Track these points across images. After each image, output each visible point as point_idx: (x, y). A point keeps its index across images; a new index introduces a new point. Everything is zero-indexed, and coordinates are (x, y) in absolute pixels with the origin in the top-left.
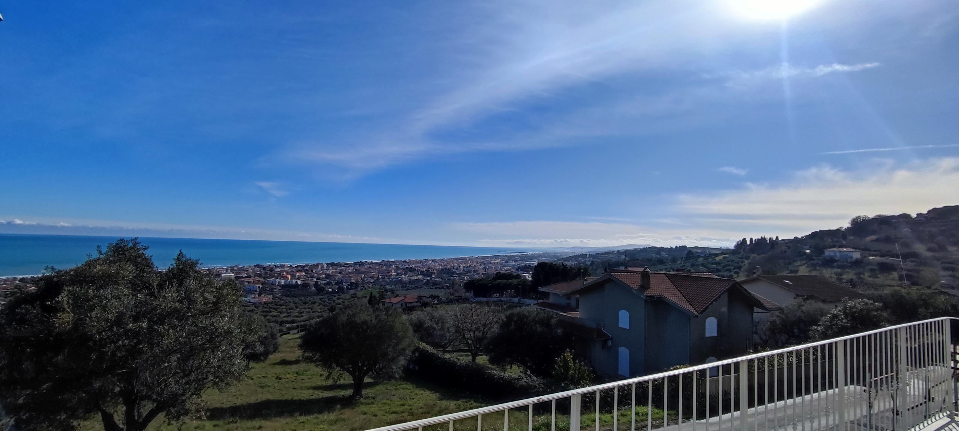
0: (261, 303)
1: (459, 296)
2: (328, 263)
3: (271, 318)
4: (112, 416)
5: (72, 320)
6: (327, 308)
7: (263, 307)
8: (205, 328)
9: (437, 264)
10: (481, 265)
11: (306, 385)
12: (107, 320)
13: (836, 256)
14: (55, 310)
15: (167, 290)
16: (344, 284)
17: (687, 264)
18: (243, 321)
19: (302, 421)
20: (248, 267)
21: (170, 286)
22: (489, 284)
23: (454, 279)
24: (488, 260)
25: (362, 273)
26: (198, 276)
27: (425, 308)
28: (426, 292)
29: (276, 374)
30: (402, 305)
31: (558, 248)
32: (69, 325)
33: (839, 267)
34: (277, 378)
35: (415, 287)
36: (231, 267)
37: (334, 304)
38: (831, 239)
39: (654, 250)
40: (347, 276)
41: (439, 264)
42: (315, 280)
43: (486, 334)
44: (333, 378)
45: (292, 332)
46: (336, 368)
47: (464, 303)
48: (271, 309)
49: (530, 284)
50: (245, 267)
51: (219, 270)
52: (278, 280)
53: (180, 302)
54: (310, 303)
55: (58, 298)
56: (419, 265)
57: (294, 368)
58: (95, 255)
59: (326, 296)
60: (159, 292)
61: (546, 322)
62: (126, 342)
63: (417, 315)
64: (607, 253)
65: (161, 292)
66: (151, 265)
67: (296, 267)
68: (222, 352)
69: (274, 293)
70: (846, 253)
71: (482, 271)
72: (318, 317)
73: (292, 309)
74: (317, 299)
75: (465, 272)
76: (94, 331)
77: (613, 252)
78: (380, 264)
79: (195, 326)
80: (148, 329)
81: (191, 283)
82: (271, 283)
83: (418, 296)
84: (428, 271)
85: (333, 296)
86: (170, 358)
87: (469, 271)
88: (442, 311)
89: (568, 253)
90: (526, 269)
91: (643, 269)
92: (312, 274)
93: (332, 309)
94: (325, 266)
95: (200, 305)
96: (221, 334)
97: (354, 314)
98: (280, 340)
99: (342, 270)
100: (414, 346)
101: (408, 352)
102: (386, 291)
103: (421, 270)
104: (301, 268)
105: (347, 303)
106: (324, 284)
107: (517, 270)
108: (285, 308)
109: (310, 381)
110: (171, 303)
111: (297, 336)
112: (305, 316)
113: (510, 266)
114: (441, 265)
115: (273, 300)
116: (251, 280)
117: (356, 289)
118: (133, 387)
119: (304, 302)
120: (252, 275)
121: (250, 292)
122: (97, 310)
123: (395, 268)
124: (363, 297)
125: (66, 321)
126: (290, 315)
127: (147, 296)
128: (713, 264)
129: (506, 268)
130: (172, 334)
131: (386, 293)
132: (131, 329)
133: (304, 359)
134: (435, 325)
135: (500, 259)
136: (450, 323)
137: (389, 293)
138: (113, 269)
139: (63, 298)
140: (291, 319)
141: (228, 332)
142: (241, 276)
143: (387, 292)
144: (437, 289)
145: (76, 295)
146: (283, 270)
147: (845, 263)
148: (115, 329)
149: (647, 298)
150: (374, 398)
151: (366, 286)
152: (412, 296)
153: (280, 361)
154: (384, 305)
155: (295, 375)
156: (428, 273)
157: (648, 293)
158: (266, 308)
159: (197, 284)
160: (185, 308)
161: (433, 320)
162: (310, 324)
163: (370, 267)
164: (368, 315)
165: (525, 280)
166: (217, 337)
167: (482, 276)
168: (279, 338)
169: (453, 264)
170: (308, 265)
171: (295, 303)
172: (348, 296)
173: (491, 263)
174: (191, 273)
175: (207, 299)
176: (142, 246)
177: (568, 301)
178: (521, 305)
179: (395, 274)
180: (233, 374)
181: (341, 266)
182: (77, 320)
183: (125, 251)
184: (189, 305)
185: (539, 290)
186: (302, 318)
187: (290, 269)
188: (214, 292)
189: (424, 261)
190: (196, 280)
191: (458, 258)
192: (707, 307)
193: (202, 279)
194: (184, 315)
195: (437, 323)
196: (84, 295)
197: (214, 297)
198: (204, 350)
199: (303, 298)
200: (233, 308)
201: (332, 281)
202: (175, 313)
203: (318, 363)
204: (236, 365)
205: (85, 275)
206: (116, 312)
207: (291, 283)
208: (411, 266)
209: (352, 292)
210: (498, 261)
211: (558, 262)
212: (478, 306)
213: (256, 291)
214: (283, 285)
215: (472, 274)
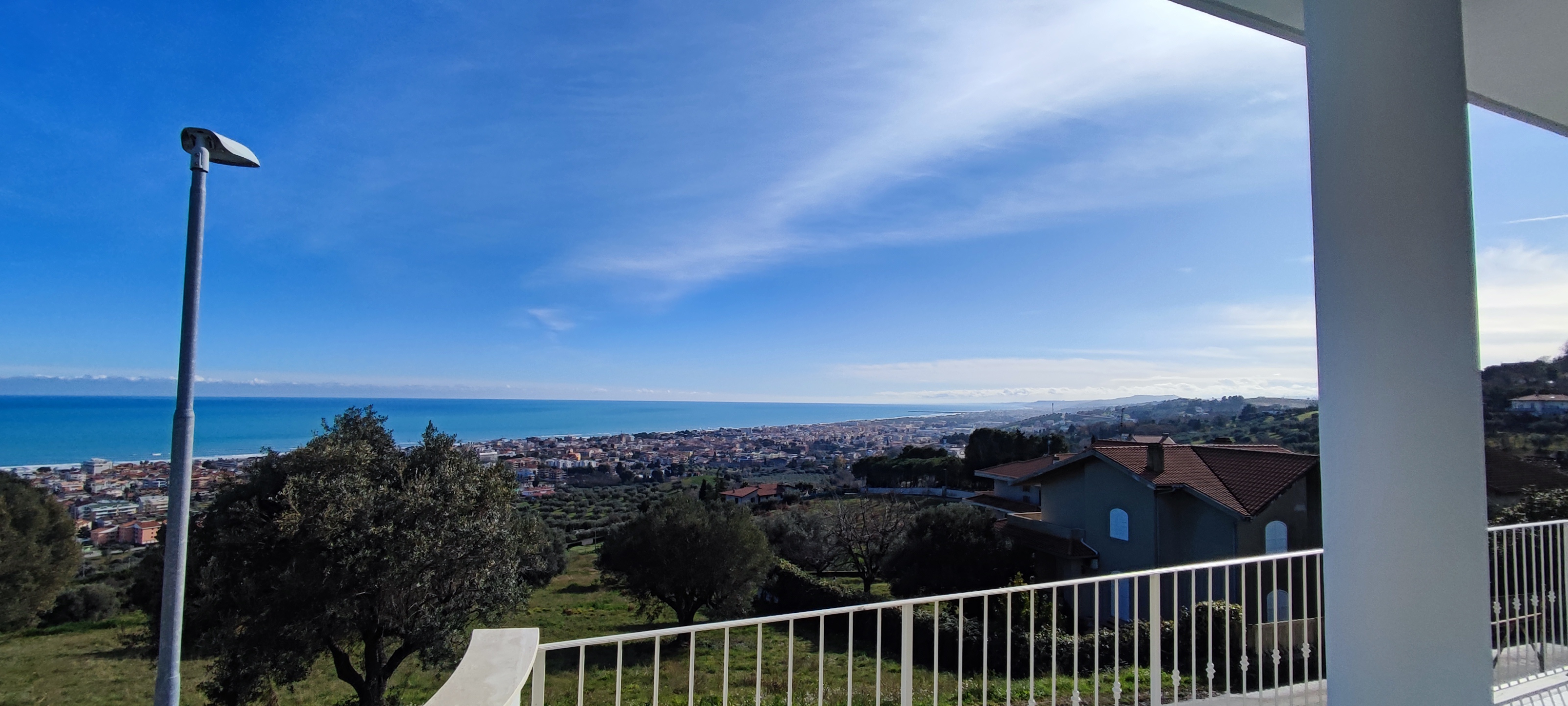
0: (537, 497)
1: (845, 486)
2: (637, 433)
3: (553, 519)
4: (346, 657)
5: (300, 522)
6: (637, 504)
7: (541, 502)
8: (468, 534)
9: (807, 433)
10: (879, 434)
11: (607, 624)
12: (342, 522)
13: (1533, 409)
14: (280, 507)
15: (417, 480)
16: (662, 467)
17: (1243, 429)
18: (518, 523)
19: (604, 677)
20: (518, 442)
21: (420, 475)
22: (893, 465)
23: (836, 458)
24: (891, 425)
25: (690, 449)
26: (455, 459)
27: (789, 504)
28: (790, 479)
29: (562, 607)
30: (752, 500)
31: (1009, 403)
32: (295, 529)
33: (1540, 430)
34: (564, 612)
35: (774, 470)
36: (493, 442)
37: (647, 498)
38: (1526, 379)
39: (1183, 404)
40: (667, 453)
41: (811, 434)
42: (617, 460)
43: (887, 548)
44: (648, 613)
45: (584, 542)
46: (651, 597)
47: (852, 497)
48: (552, 507)
49: (962, 464)
50: (514, 442)
51: (475, 446)
52: (562, 462)
53: (434, 496)
54: (611, 496)
55: (282, 491)
56: (779, 435)
57: (590, 597)
58: (322, 432)
59: (634, 486)
60: (406, 482)
61: (986, 529)
62: (368, 552)
63: (778, 515)
64: (1098, 412)
65: (409, 482)
66: (391, 444)
67: (588, 440)
68: (490, 569)
69: (557, 480)
70: (1556, 404)
71: (881, 444)
72: (624, 519)
73: (583, 506)
74: (620, 490)
75: (855, 445)
76: (327, 537)
77: (1109, 409)
78: (716, 434)
79: (452, 531)
80: (394, 534)
81: (448, 471)
82: (552, 465)
83: (778, 485)
84: (793, 444)
85: (645, 486)
86: (423, 575)
87: (861, 445)
88: (817, 509)
89: (1029, 411)
90: (954, 440)
91: (1160, 438)
92: (613, 451)
93: (643, 507)
94: (633, 438)
95: (460, 500)
96: (488, 542)
97: (677, 514)
98: (567, 554)
99: (659, 445)
100: (770, 566)
101: (761, 574)
102: (728, 477)
103: (782, 443)
104: (596, 442)
105: (666, 496)
106: (632, 467)
107: (942, 441)
108: (574, 505)
109: (613, 617)
110: (423, 498)
111: (592, 548)
112: (604, 517)
113: (929, 436)
114: (815, 435)
115: (555, 492)
116: (522, 461)
117: (681, 474)
118: (375, 617)
119: (601, 494)
120: (523, 454)
121: (523, 479)
122: (330, 507)
123: (741, 440)
124: (692, 487)
125: (291, 522)
126: (581, 516)
127: (392, 489)
128: (1292, 427)
129: (922, 439)
130: (425, 542)
131: (727, 481)
132: (373, 534)
133: (603, 584)
134: (804, 533)
135: (912, 423)
136: (828, 528)
137: (732, 480)
138: (346, 450)
139: (288, 490)
140: (583, 522)
141: (499, 540)
142: (507, 455)
143: (729, 480)
144: (810, 474)
145: (303, 488)
146: (569, 445)
147: (1554, 423)
148: (353, 534)
149: (1159, 489)
150: (709, 646)
151: (695, 470)
152: (768, 486)
153: (569, 587)
154: (723, 499)
155: (591, 609)
156: (793, 448)
157: (1161, 480)
158: (546, 504)
159: (454, 470)
160: (440, 505)
161: (801, 523)
162: (612, 530)
163: (701, 440)
164: (699, 517)
165: (954, 460)
166: (484, 546)
167: (883, 451)
168: (566, 551)
169: (834, 433)
170: (606, 438)
171: (588, 497)
172: (668, 486)
173: (896, 431)
174: (445, 455)
175: (469, 492)
176: (379, 416)
177: (1027, 494)
178: (947, 499)
179: (741, 449)
180: (507, 601)
181: (656, 438)
182: (304, 521)
183: (357, 423)
184: (446, 500)
185: (976, 474)
186: (598, 521)
187: (579, 443)
188: (478, 481)
189: (787, 428)
190: (452, 465)
191: (841, 423)
192: (1268, 503)
193: (461, 463)
194: (439, 514)
195: (808, 530)
196: (312, 486)
197: (479, 489)
198: (467, 566)
199: (600, 489)
200: (504, 505)
201: (643, 463)
202: (427, 511)
203: (624, 590)
204: (510, 587)
205: (312, 459)
206: (354, 511)
207: (581, 465)
208: (766, 437)
209: (674, 479)
210: (909, 426)
211: (1012, 428)
212: (874, 502)
213: (530, 478)
214: (569, 469)
215: (866, 449)
